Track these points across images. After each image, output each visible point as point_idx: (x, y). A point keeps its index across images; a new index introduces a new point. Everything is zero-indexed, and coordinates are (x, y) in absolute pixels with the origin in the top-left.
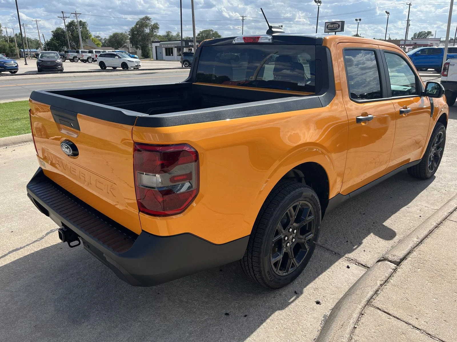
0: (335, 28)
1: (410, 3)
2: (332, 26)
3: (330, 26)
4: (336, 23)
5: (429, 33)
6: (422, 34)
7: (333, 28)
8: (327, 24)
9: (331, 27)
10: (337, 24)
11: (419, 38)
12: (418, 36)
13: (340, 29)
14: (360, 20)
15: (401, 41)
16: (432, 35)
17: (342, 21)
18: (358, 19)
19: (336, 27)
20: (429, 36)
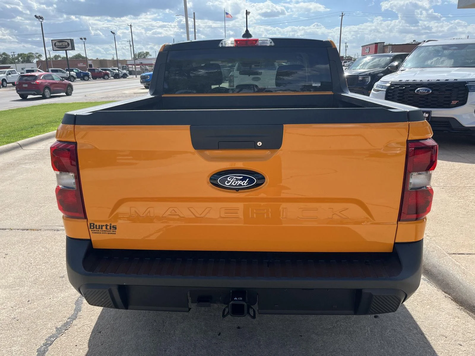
0: (64, 46)
1: (131, 24)
2: (61, 44)
3: (57, 44)
4: (64, 41)
5: (147, 53)
6: (142, 55)
7: (62, 46)
8: (54, 42)
9: (59, 45)
10: (66, 42)
11: (140, 58)
12: (139, 56)
13: (70, 47)
14: (85, 39)
15: (128, 61)
16: (151, 55)
17: (70, 39)
18: (83, 38)
19: (66, 46)
20: (148, 56)
